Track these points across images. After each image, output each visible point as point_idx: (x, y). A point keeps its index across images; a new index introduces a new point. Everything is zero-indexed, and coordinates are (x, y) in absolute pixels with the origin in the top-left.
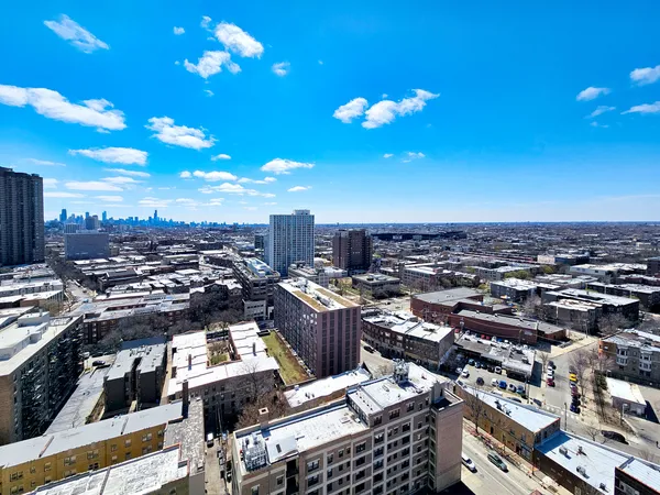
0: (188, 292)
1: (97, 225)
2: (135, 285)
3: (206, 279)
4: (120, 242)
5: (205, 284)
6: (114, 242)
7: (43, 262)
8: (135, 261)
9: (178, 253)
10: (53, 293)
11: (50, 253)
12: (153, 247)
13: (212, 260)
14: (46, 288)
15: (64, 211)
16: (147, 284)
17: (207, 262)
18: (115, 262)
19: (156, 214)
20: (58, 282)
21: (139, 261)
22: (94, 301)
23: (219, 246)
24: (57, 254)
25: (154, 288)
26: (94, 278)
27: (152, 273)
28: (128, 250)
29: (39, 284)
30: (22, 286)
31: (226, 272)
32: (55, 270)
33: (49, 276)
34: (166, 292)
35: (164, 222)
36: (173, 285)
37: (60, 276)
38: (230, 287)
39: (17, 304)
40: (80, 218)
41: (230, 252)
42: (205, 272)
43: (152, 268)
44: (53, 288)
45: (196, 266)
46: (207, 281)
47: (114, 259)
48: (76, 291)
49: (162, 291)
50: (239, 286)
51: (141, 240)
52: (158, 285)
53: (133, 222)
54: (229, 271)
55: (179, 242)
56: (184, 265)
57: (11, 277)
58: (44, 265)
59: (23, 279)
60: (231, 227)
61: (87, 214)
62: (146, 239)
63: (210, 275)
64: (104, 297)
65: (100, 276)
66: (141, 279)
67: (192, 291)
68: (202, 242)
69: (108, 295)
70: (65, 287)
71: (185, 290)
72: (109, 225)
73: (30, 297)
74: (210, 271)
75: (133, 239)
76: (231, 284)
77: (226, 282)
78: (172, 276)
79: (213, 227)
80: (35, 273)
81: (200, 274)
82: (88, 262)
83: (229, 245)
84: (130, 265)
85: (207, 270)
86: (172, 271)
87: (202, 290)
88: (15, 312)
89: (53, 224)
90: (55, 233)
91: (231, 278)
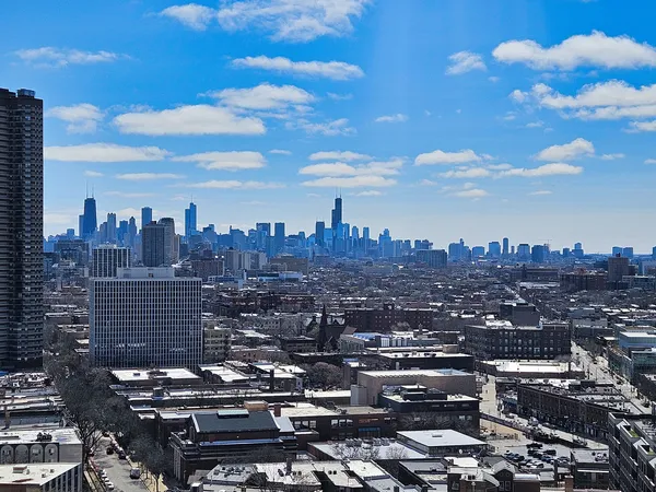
1: (171, 251)
2: (272, 471)
3: (502, 475)
4: (232, 309)
6: (217, 311)
7: (36, 365)
8: (273, 382)
9: (407, 363)
10: (61, 468)
11: (55, 339)
12: (327, 335)
13: (527, 400)
14: (44, 450)
15: (90, 205)
16: (306, 469)
17: (510, 408)
18: (217, 383)
19: (337, 214)
20: (70, 436)
21: (286, 384)
23: (553, 346)
24: (72, 342)
25: (329, 489)
26: (160, 430)
27: (325, 431)
28: (253, 342)
29: (27, 436)
31: (582, 456)
32: (64, 395)
33: (48, 414)
35: (363, 243)
37: (74, 414)
40: (128, 226)
41: (598, 369)
42: (501, 447)
43: (322, 412)
44: (60, 453)
45: (465, 414)
46: (506, 488)
47: (216, 370)
51: (290, 307)
52: (340, 480)
53: (268, 238)
54: (593, 452)
55: (414, 321)
56: (429, 409)
58: (39, 377)
60: (603, 263)
61: (147, 212)
62: (308, 306)
63: (518, 460)
65: (176, 425)
66: (291, 448)
68: (493, 323)
70: (87, 454)
72: (207, 252)
74: (521, 446)
75: (270, 302)
78: (385, 451)
79: (533, 263)
80: (21, 401)
81: (482, 454)
82: (144, 375)
83: (594, 342)
84: (257, 394)
85: (511, 441)
86: (386, 429)
89: (65, 245)
90: (68, 274)
91: (602, 483)
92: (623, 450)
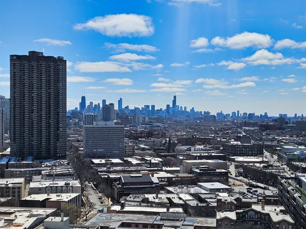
0: (214, 216)
1: (113, 116)
2: (151, 197)
3: (238, 200)
4: (135, 137)
5: (237, 207)
6: (130, 137)
7: (64, 157)
8: (151, 164)
9: (201, 158)
10: (74, 195)
11: (71, 147)
12: (171, 147)
13: (247, 171)
14: (67, 189)
15: (83, 98)
16: (163, 197)
17: (240, 174)
18: (130, 164)
19: (174, 102)
20: (76, 183)
21: (156, 165)
22: (109, 211)
23: (257, 151)
24: (77, 149)
25: (172, 204)
26: (110, 182)
27: (170, 182)
28: (143, 149)
29: (61, 183)
30: (47, 183)
31: (268, 193)
32: (75, 168)
33: (69, 175)
34: (186, 211)
35: (184, 112)
36: (194, 203)
37: (79, 176)
38: (276, 218)
39: (43, 204)
40: (97, 106)
41: (273, 159)
42: (237, 189)
43: (169, 175)
44: (73, 190)
45: (224, 178)
46: (239, 204)
47: (130, 159)
48: (93, 197)
49: (180, 210)
50: (288, 218)
51: (157, 136)
52: (176, 201)
53: (149, 111)
54: (272, 191)
55: (204, 142)
56: (209, 175)
57: (39, 173)
58: (65, 162)
59: (50, 176)
60: (275, 120)
61: (104, 101)
62: (164, 136)
63: (243, 194)
64: (118, 208)
65: (115, 180)
66: (157, 189)
67: (220, 215)
68: (233, 142)
69: (123, 206)
70: (83, 190)
71: (209, 212)
72: (126, 116)
73: (54, 197)
74: (244, 189)
75: (150, 134)
76: (275, 213)
77: (268, 209)
78: (193, 190)
79: (249, 120)
80: (59, 170)
81: (230, 191)
82: (103, 161)
83: (272, 150)
84: (145, 170)
85: (240, 186)
86: (194, 182)
87: (232, 215)
88: (41, 212)
89: (74, 113)
90: (75, 124)
91: (275, 203)
92: (283, 191)
